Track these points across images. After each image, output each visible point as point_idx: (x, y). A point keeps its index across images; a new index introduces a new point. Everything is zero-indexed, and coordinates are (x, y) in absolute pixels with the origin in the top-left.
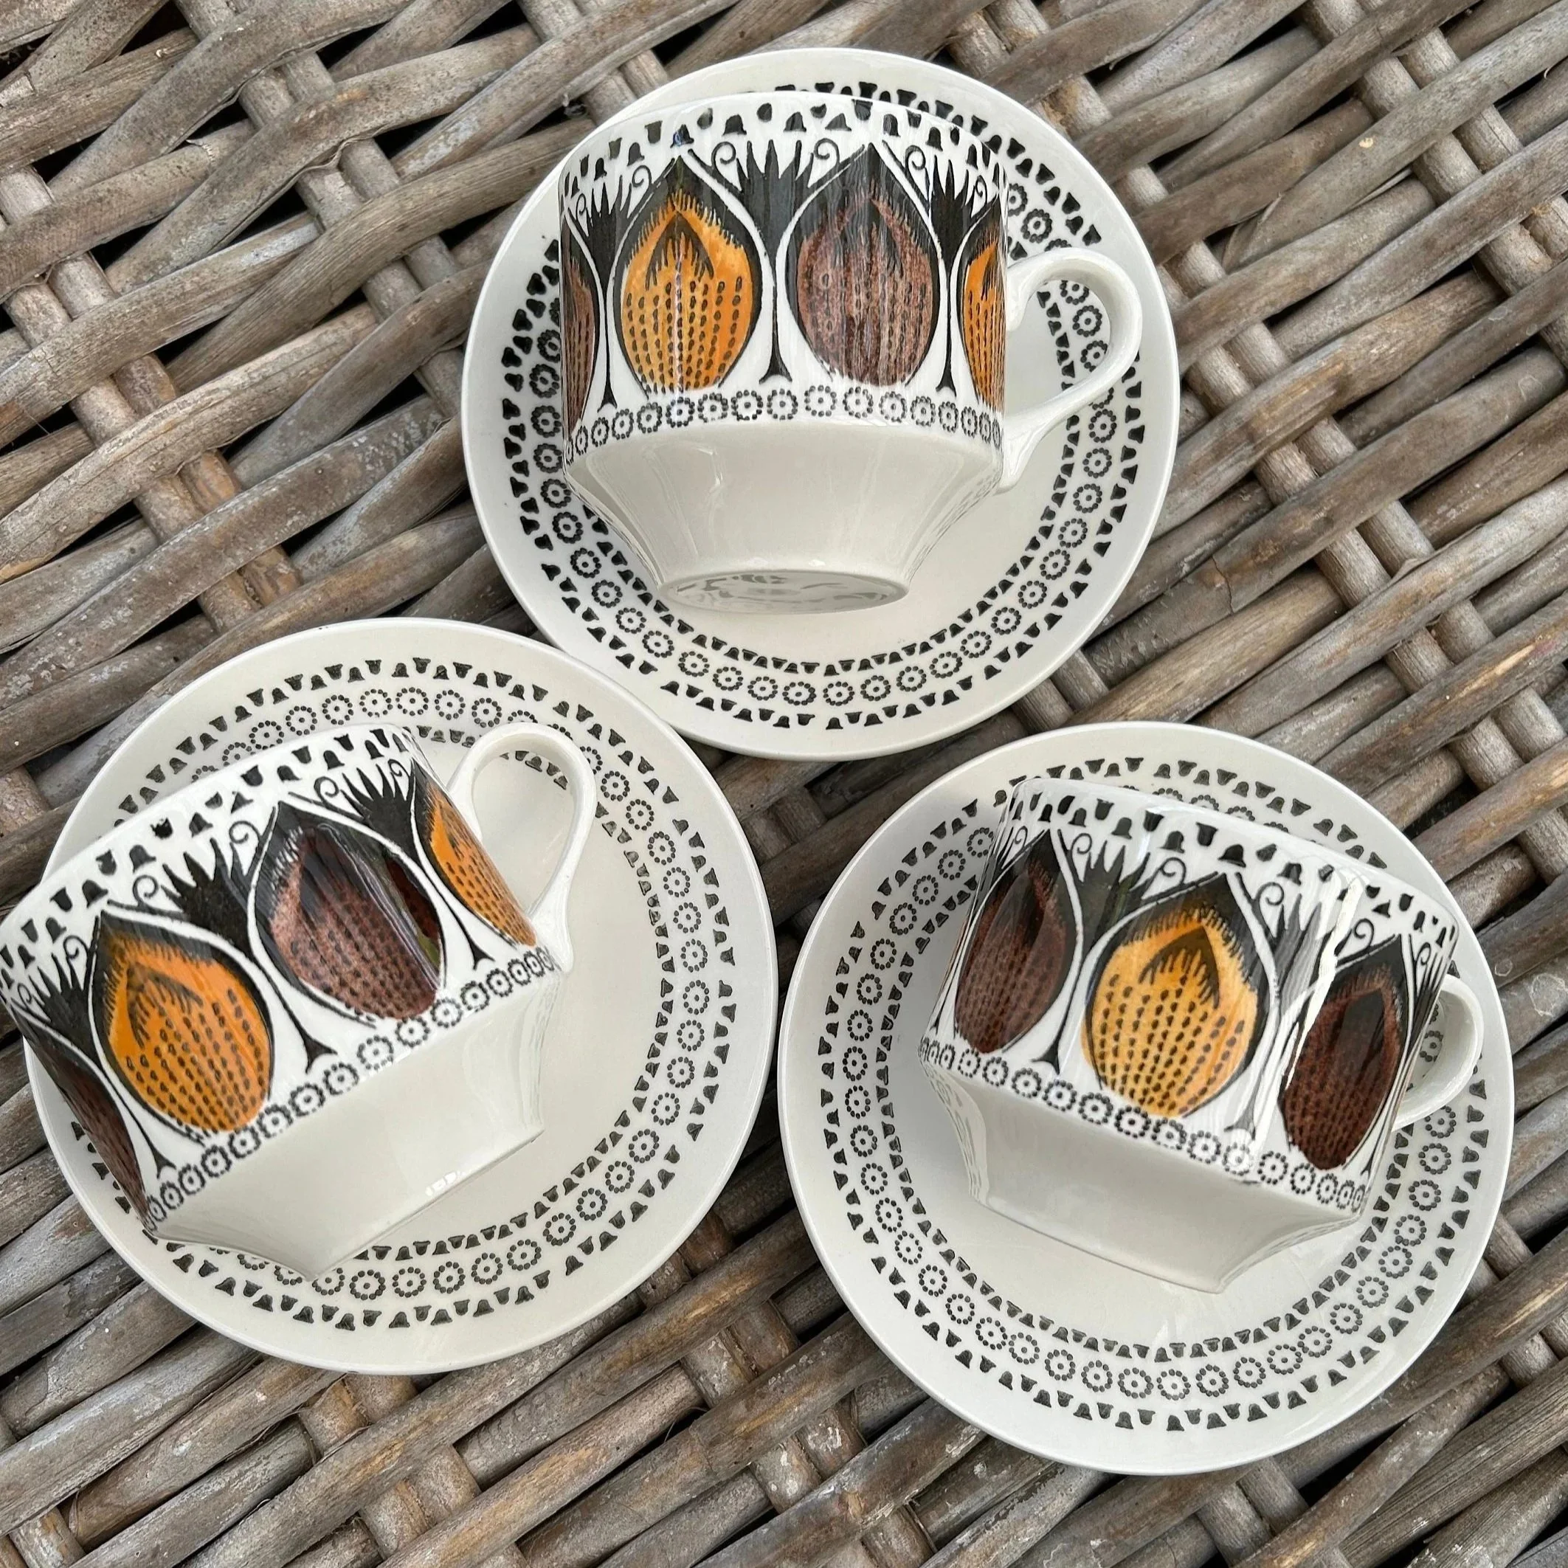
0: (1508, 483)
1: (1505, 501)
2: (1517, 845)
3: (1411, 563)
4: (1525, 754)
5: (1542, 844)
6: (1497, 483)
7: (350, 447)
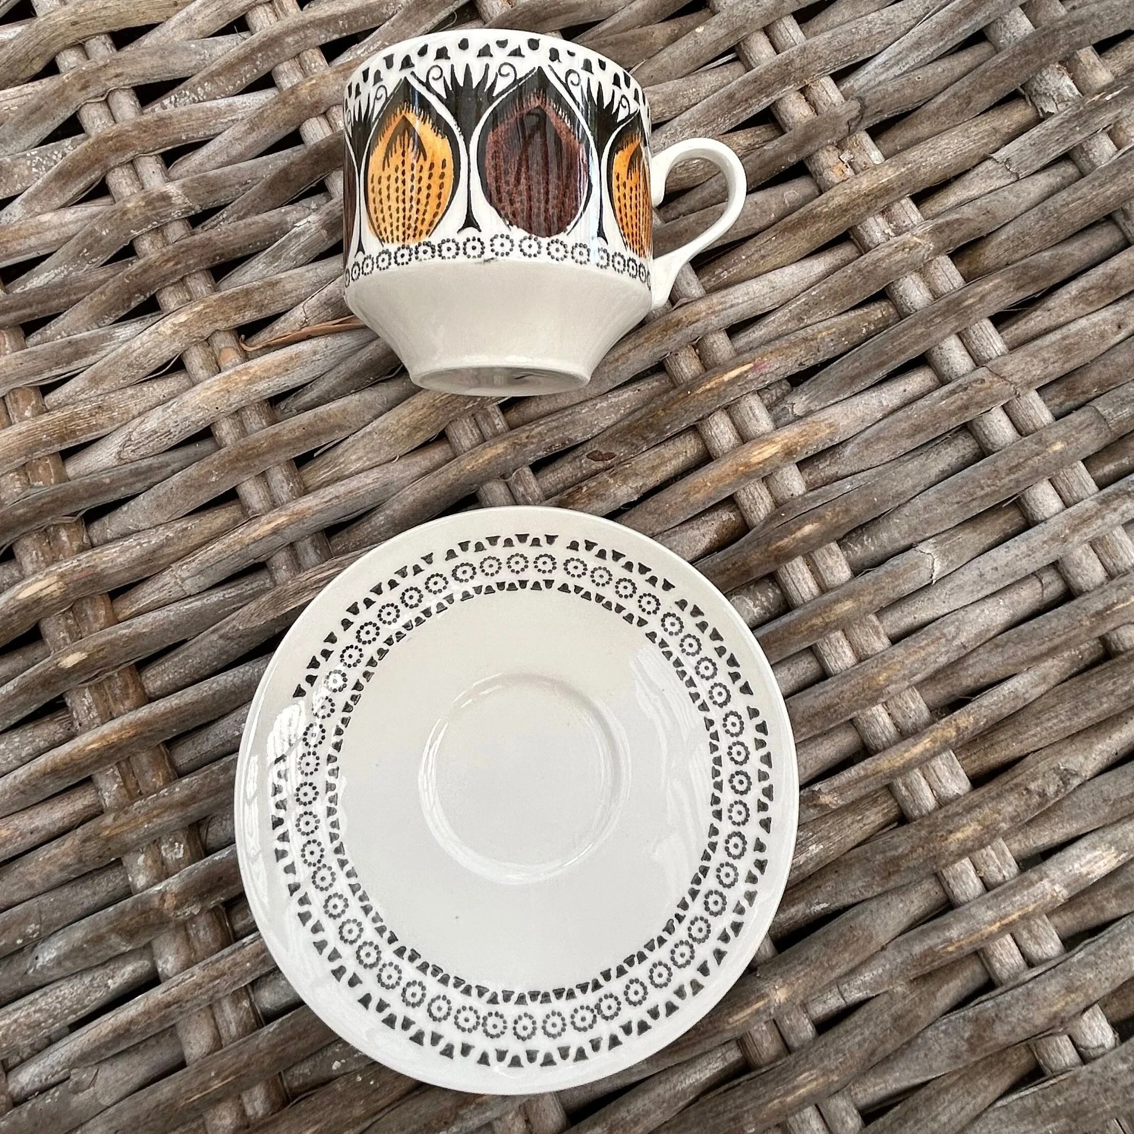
0: (763, 257)
1: (761, 270)
2: (731, 502)
3: (684, 300)
4: (744, 438)
5: (747, 504)
6: (756, 256)
7: (25, 156)
